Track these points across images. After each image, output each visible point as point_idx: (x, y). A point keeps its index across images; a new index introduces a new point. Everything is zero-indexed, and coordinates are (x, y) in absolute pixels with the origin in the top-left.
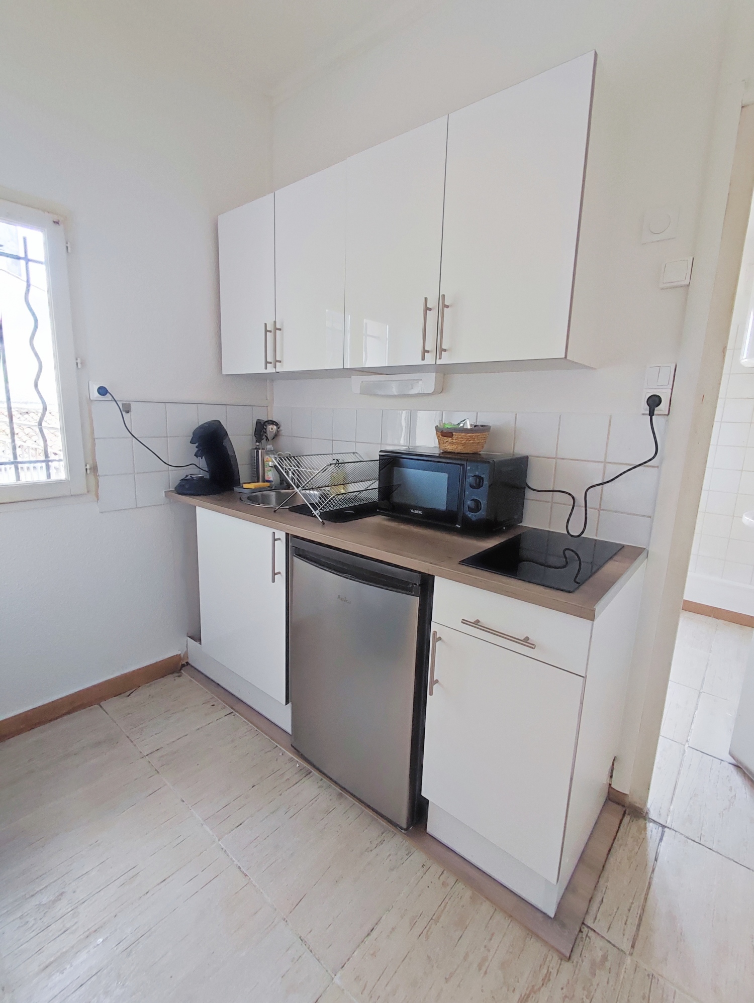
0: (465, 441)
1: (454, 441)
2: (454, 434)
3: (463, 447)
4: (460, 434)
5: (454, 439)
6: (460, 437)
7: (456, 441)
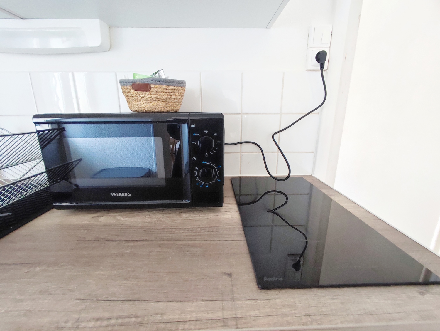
0: (166, 96)
1: (153, 96)
2: (152, 86)
3: (164, 104)
4: (160, 86)
5: (152, 93)
6: (160, 90)
7: (156, 96)
